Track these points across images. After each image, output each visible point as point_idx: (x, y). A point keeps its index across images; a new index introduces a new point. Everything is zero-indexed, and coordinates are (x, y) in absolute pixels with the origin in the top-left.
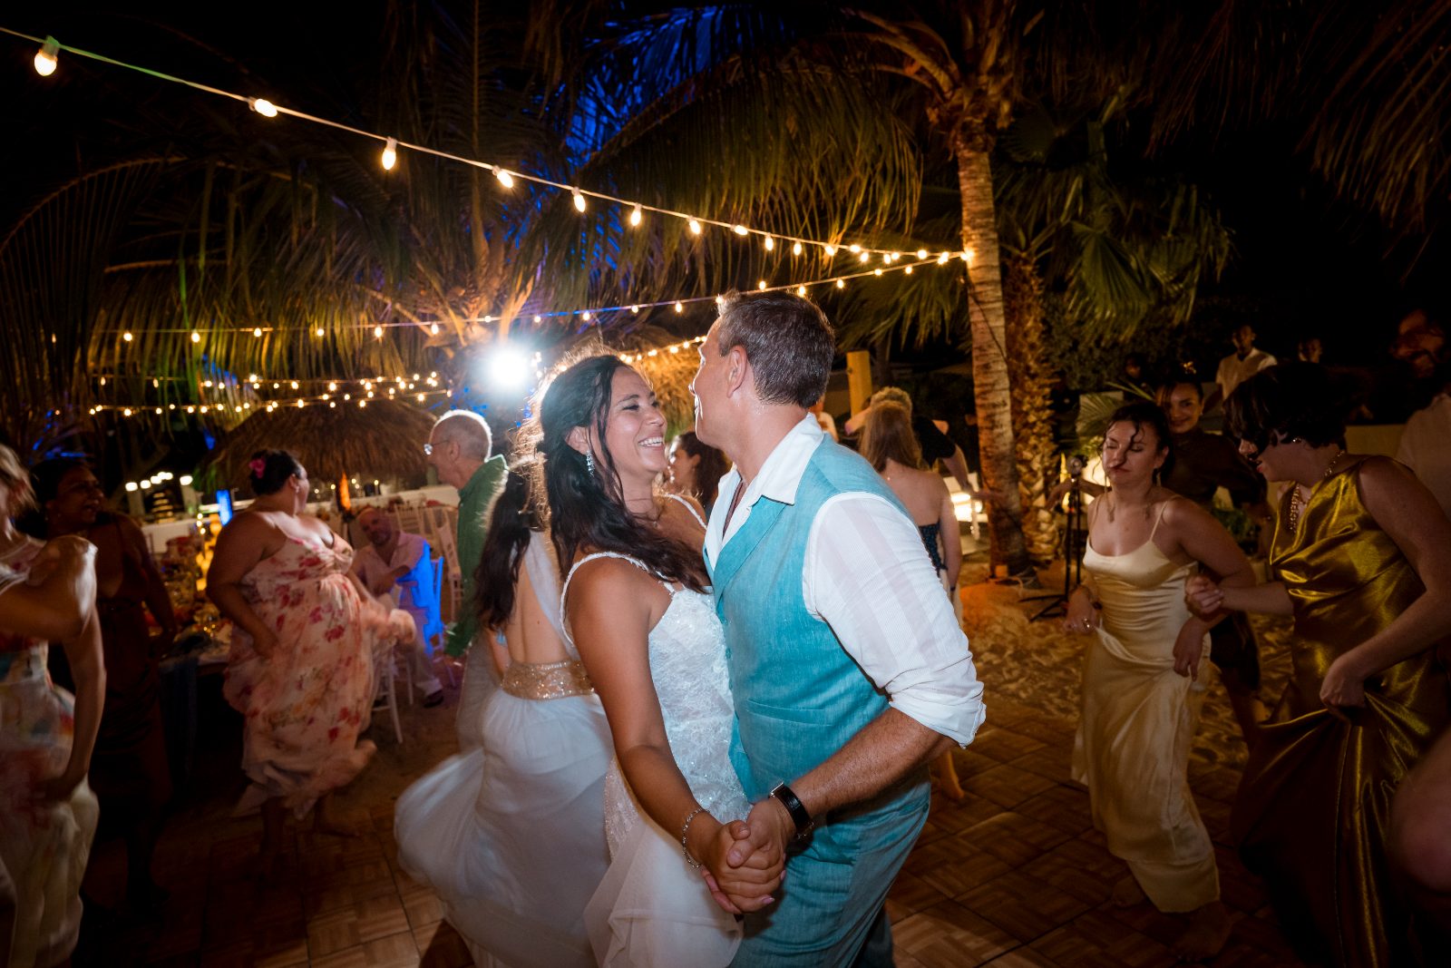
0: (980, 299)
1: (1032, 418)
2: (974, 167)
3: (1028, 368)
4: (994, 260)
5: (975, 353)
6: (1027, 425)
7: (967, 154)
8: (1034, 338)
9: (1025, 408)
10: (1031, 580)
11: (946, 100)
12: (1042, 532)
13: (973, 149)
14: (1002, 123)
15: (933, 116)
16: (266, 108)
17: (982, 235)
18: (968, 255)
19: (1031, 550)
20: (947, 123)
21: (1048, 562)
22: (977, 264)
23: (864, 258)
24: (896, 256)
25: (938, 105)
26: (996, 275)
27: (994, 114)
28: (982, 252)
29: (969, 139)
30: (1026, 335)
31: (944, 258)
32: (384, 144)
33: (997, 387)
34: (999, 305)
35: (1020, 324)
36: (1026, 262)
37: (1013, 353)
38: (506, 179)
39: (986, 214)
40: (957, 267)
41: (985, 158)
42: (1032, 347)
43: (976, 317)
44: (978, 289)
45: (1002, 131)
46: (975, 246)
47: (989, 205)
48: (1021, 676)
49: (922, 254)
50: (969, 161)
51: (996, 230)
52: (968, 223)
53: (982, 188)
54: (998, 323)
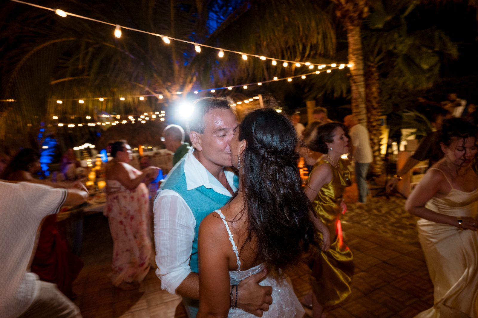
0: (356, 81)
1: (374, 124)
2: (354, 32)
3: (373, 106)
4: (361, 66)
5: (354, 101)
6: (374, 126)
7: (351, 27)
8: (375, 95)
9: (372, 120)
10: (373, 182)
11: (343, 8)
12: (377, 164)
13: (353, 25)
14: (365, 16)
15: (338, 14)
17: (357, 57)
18: (351, 65)
19: (373, 171)
20: (344, 16)
21: (379, 175)
22: (355, 68)
23: (311, 67)
24: (324, 66)
25: (340, 10)
26: (361, 72)
27: (362, 13)
28: (357, 64)
29: (352, 22)
30: (372, 93)
31: (342, 66)
33: (362, 113)
34: (362, 83)
35: (370, 90)
36: (373, 67)
37: (368, 100)
39: (358, 50)
40: (347, 69)
41: (358, 29)
42: (375, 98)
43: (354, 88)
44: (355, 77)
45: (364, 19)
46: (354, 62)
47: (359, 46)
48: (369, 218)
49: (334, 65)
50: (352, 30)
51: (361, 56)
52: (352, 53)
53: (356, 40)
54: (362, 90)
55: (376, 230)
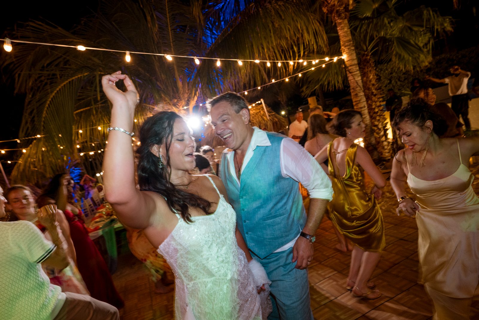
0: (351, 71)
1: (376, 110)
2: (342, 25)
3: (373, 93)
4: (354, 56)
5: (352, 91)
6: (375, 113)
7: (339, 21)
8: (373, 82)
9: (374, 107)
10: (383, 167)
11: (329, 4)
12: (386, 149)
13: (341, 19)
14: (351, 8)
15: (325, 10)
16: (81, 48)
17: (348, 49)
18: (345, 57)
19: (383, 156)
20: (331, 12)
21: (389, 159)
22: (348, 59)
23: (305, 64)
24: (317, 61)
25: (327, 6)
26: (356, 62)
27: (347, 5)
28: (350, 55)
29: (339, 16)
30: (370, 81)
31: (335, 59)
32: (125, 53)
33: (361, 101)
34: (358, 72)
35: (368, 78)
36: (367, 55)
37: (366, 87)
38: (169, 58)
39: (349, 41)
40: (341, 61)
41: (346, 21)
42: (373, 85)
43: (350, 78)
44: (350, 68)
45: (351, 10)
46: (346, 53)
47: (350, 38)
48: (382, 201)
49: (327, 59)
50: (340, 23)
51: (353, 46)
52: (343, 45)
53: (346, 32)
54: (359, 79)
55: (391, 211)
